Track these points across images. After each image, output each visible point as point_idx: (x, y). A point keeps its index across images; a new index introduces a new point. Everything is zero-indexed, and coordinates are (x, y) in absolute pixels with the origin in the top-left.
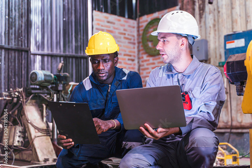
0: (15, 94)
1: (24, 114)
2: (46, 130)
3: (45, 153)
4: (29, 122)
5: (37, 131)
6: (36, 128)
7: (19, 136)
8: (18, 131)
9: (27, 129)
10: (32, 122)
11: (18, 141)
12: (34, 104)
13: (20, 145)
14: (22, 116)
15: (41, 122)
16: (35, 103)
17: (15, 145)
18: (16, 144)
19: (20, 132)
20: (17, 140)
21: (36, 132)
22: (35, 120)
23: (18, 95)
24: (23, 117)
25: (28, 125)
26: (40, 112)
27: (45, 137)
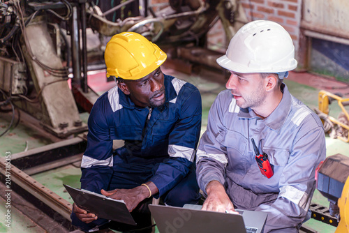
0: (7, 11)
1: (25, 43)
2: (61, 70)
3: (62, 112)
4: (34, 58)
5: (46, 73)
6: (44, 68)
7: (19, 80)
8: (16, 72)
9: (31, 69)
10: (38, 59)
11: (18, 88)
12: (40, 22)
13: (22, 92)
14: (21, 45)
15: (54, 55)
16: (42, 20)
17: (13, 93)
18: (15, 91)
19: (19, 72)
20: (17, 85)
21: (45, 76)
22: (43, 53)
23: (13, 12)
24: (24, 47)
25: (31, 63)
26: (50, 38)
27: (61, 83)
